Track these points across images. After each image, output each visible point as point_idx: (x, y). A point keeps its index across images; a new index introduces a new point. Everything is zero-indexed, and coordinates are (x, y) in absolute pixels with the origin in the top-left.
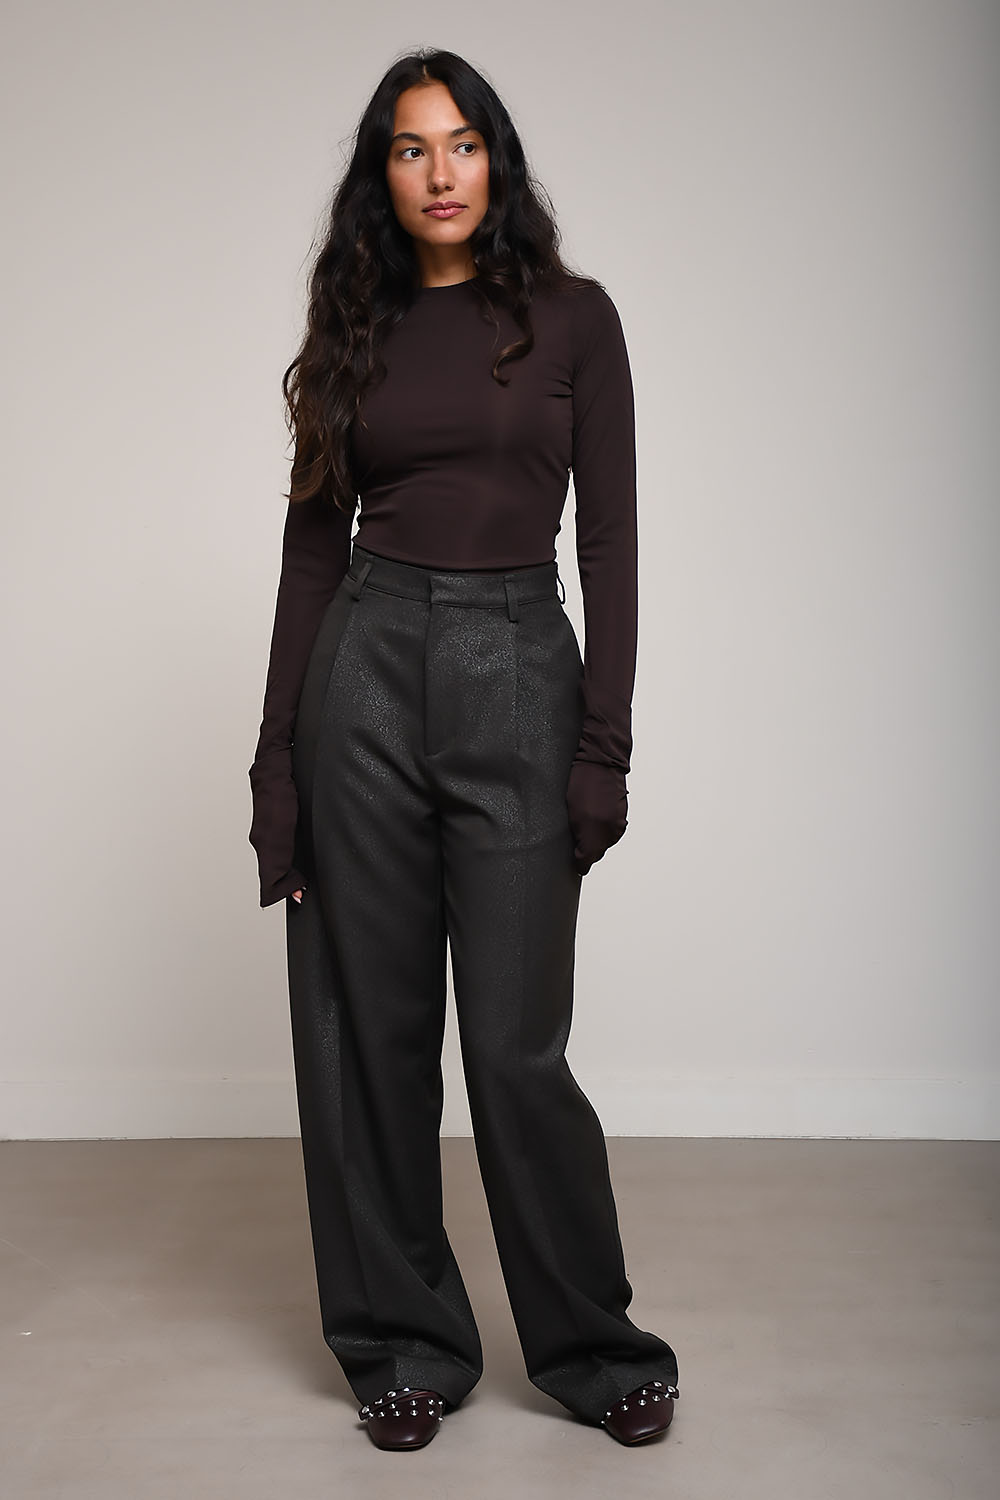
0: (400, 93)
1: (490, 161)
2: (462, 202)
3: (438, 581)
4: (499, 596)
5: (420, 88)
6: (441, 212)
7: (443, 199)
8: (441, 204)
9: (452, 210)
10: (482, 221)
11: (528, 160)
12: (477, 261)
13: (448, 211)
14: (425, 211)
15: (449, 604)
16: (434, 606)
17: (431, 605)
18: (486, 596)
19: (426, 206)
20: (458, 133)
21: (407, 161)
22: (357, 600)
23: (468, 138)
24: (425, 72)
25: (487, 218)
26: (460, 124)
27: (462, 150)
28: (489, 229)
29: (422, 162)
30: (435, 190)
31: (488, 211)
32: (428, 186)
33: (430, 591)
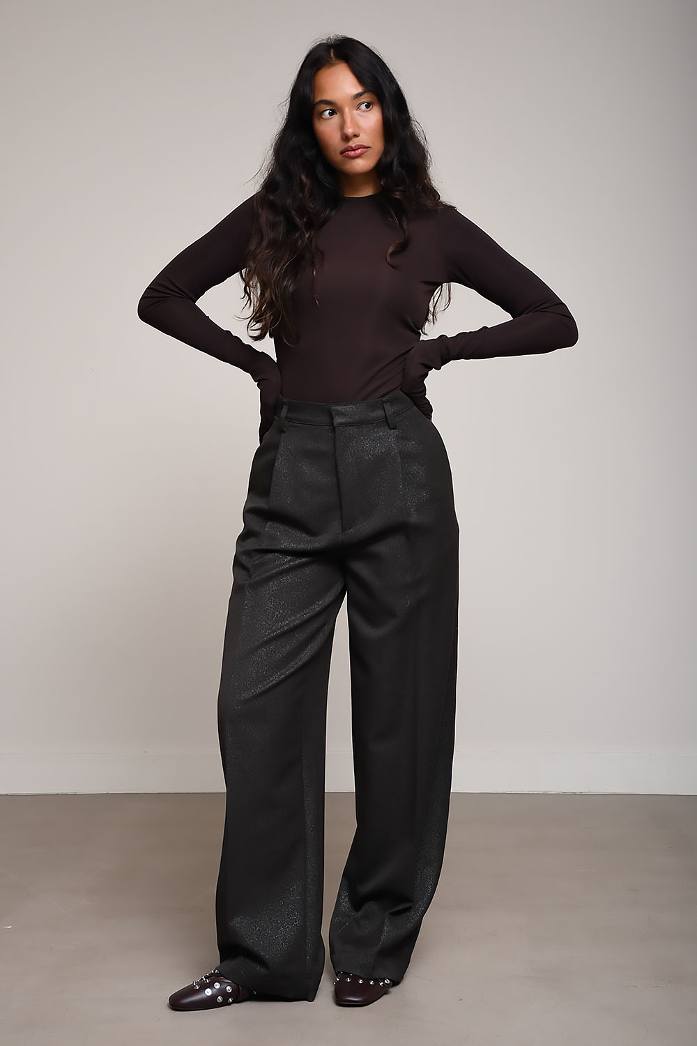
0: (316, 72)
1: (383, 113)
2: (366, 145)
3: (337, 410)
4: (379, 413)
5: (329, 67)
6: (352, 153)
7: (353, 143)
8: (352, 147)
9: (359, 151)
10: (383, 154)
11: (409, 107)
12: (382, 183)
13: (357, 152)
14: (342, 153)
15: (346, 424)
16: (337, 429)
17: (334, 428)
18: (371, 415)
19: (342, 149)
20: (358, 96)
21: (326, 119)
22: (284, 432)
23: (366, 98)
24: (332, 55)
25: (386, 152)
26: (359, 89)
27: (363, 106)
28: (389, 159)
29: (336, 118)
30: (346, 138)
31: (385, 148)
32: (342, 136)
33: (332, 418)
